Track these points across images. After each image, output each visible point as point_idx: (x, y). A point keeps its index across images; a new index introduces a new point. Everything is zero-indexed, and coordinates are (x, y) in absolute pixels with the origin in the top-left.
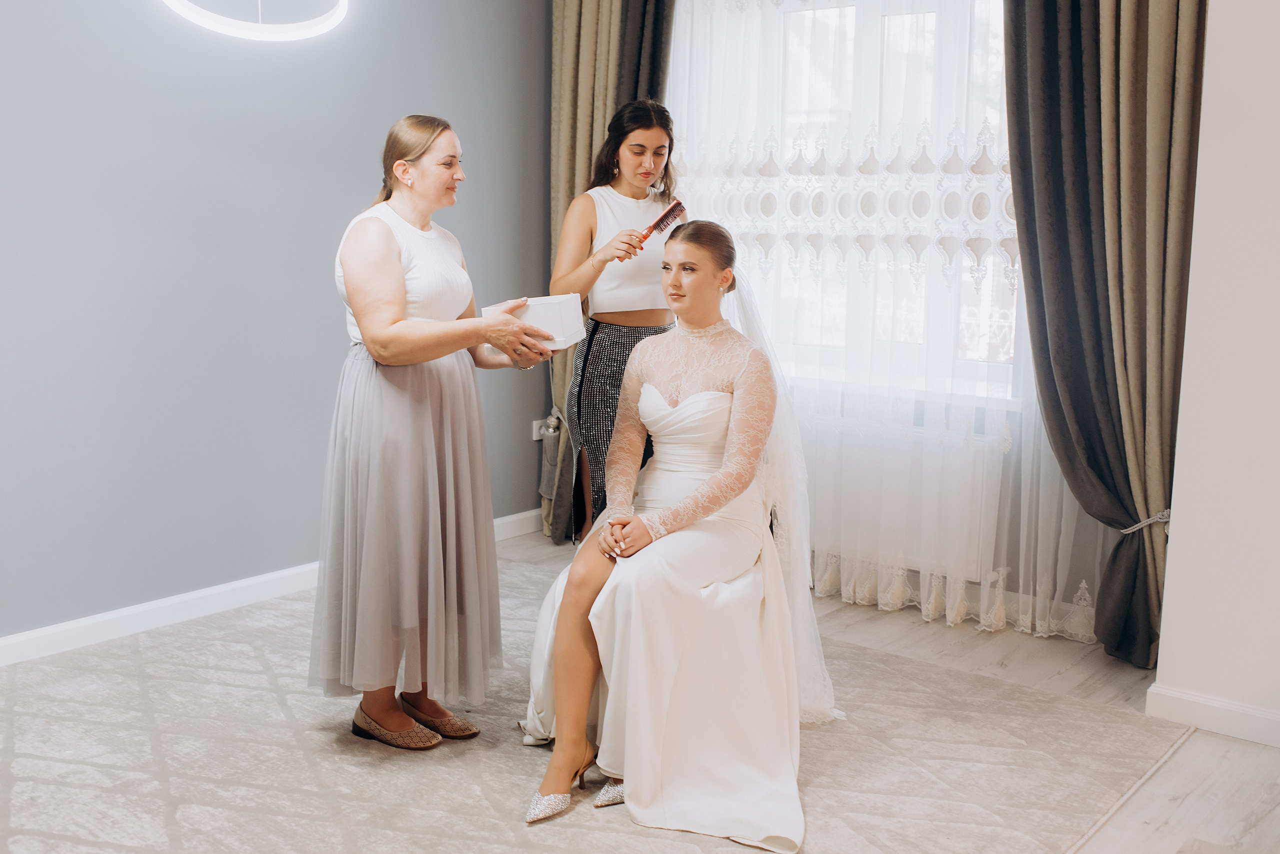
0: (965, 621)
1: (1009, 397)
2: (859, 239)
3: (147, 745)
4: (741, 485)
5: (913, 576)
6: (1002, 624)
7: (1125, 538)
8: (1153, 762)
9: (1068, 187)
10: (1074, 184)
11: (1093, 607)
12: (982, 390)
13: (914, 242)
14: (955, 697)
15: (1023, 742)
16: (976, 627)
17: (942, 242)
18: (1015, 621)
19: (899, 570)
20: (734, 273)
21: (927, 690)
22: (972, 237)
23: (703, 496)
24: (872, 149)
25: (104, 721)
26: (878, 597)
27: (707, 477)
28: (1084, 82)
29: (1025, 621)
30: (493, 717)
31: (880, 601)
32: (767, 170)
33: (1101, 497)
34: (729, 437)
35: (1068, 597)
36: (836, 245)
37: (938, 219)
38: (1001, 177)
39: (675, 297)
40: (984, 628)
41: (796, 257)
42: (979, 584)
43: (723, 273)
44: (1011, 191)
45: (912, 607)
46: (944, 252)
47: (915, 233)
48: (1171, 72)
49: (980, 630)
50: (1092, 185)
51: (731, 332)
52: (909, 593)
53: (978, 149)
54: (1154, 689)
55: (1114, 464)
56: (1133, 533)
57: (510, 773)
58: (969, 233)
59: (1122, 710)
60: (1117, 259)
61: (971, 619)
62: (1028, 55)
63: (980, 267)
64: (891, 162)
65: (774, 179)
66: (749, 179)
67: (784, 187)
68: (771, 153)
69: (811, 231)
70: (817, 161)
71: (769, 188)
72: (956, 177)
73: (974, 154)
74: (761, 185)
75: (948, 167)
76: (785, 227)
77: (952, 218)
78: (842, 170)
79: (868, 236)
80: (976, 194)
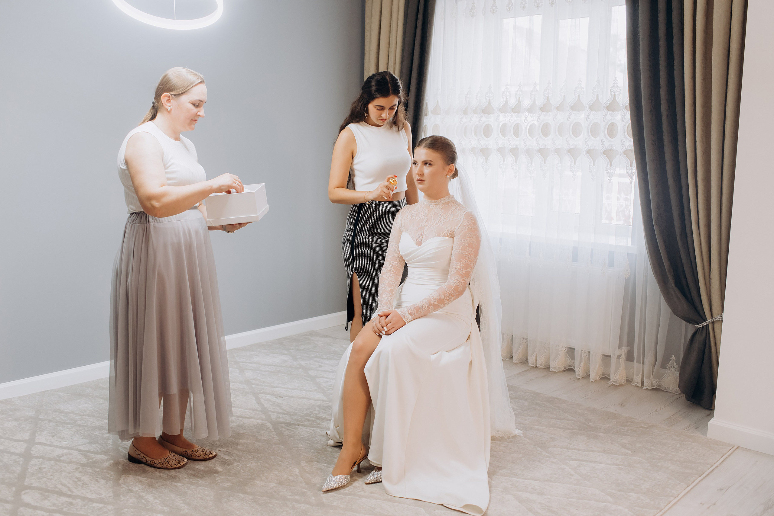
0: (602, 379)
1: (629, 245)
2: (540, 151)
3: (110, 440)
4: (458, 293)
5: (571, 351)
6: (624, 381)
7: (698, 329)
8: (709, 466)
9: (664, 118)
10: (667, 117)
11: (678, 372)
12: (612, 241)
13: (572, 152)
14: (591, 424)
15: (629, 452)
16: (608, 382)
17: (589, 152)
18: (632, 380)
19: (562, 347)
20: (457, 167)
21: (574, 419)
22: (607, 149)
23: (434, 299)
24: (548, 97)
25: (88, 425)
26: (550, 363)
27: (437, 288)
28: (674, 55)
29: (637, 379)
30: (313, 429)
31: (551, 366)
32: (487, 110)
33: (684, 305)
34: (451, 265)
35: (664, 366)
36: (527, 154)
37: (586, 139)
38: (624, 113)
39: (420, 181)
40: (613, 383)
41: (504, 162)
42: (610, 356)
43: (449, 167)
44: (630, 121)
45: (570, 370)
46: (590, 158)
47: (573, 147)
48: (727, 47)
49: (610, 384)
50: (679, 117)
51: (454, 202)
52: (569, 361)
53: (611, 96)
54: (712, 422)
55: (691, 285)
56: (703, 327)
57: (317, 462)
58: (605, 146)
59: (693, 434)
60: (693, 161)
61: (605, 378)
62: (640, 39)
63: (612, 167)
64: (559, 105)
65: (491, 115)
66: (476, 116)
67: (497, 120)
68: (490, 100)
69: (512, 146)
70: (516, 105)
71: (488, 121)
72: (597, 113)
73: (608, 99)
74: (484, 119)
75: (592, 108)
76: (497, 144)
77: (596, 138)
78: (530, 110)
79: (546, 149)
80: (609, 123)
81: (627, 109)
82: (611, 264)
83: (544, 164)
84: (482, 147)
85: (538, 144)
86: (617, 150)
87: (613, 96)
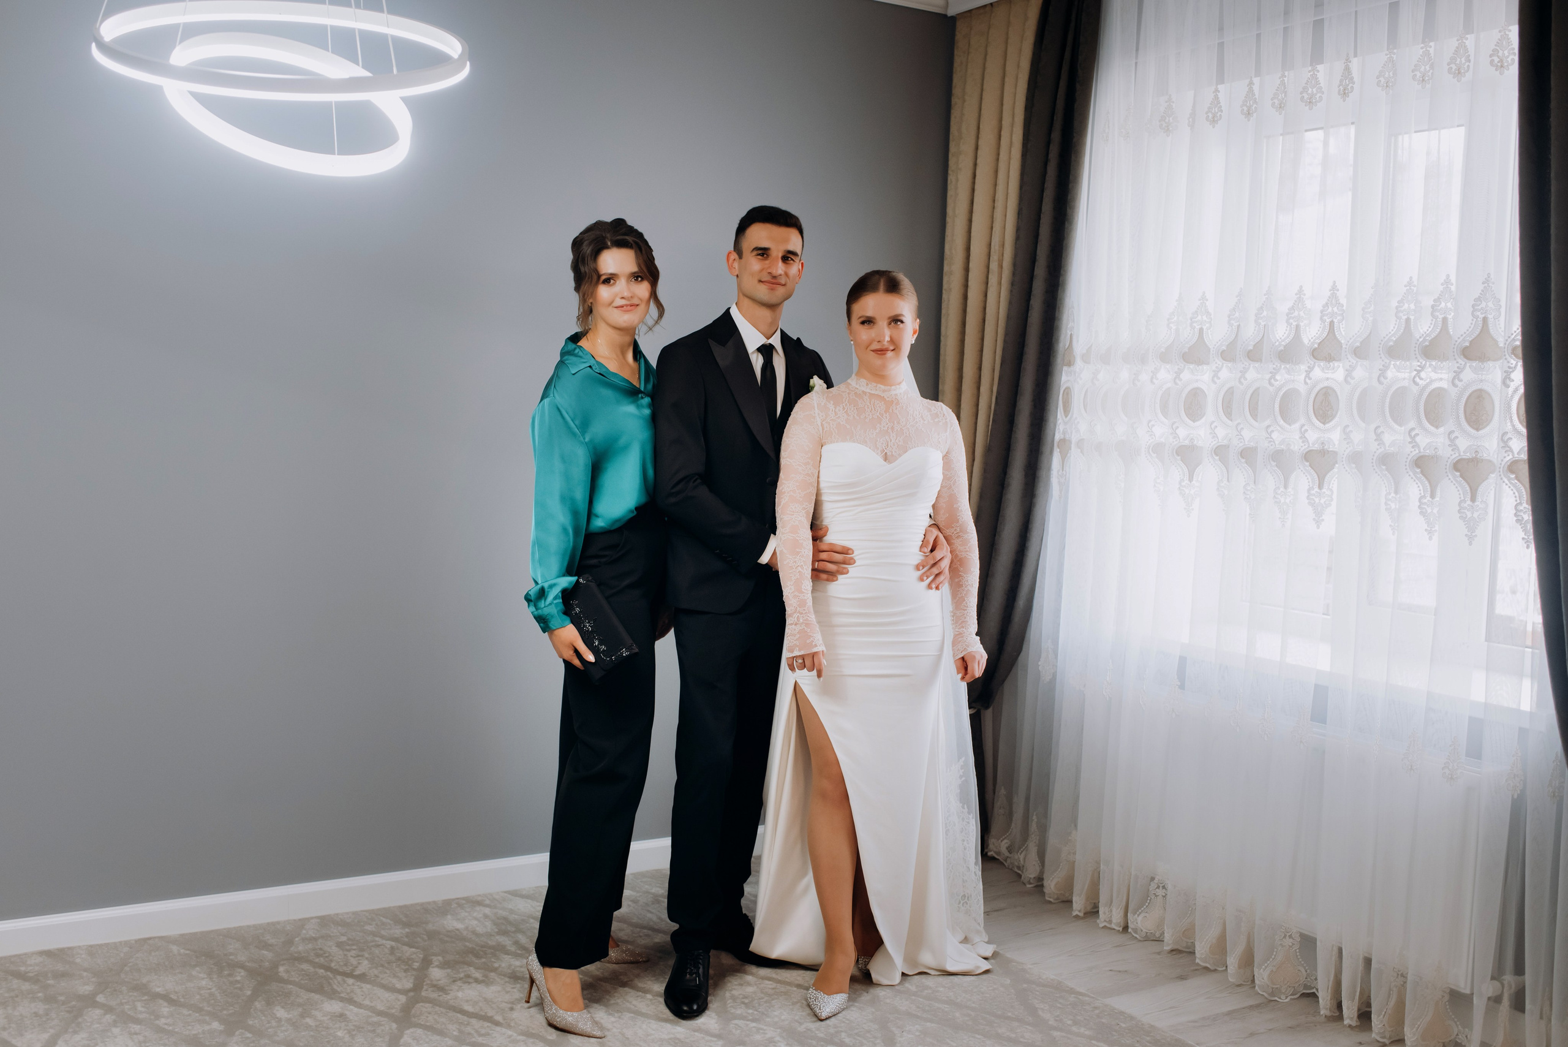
2: (1309, 456)
12: (1478, 689)
13: (1390, 463)
17: (1420, 463)
22: (1464, 457)
24: (1332, 324)
32: (1194, 355)
36: (1274, 463)
37: (1413, 429)
38: (1512, 364)
42: (1469, 997)
46: (1423, 478)
47: (1392, 449)
53: (1474, 323)
58: (1458, 450)
63: (1476, 504)
64: (1361, 343)
65: (1205, 368)
66: (1168, 367)
67: (1215, 379)
68: (1201, 330)
69: (1246, 443)
70: (1256, 341)
71: (1197, 381)
72: (1442, 366)
73: (1468, 330)
74: (1186, 376)
75: (1430, 351)
76: (1215, 436)
77: (1437, 427)
78: (1286, 355)
79: (1323, 453)
80: (1470, 390)
81: (1516, 356)
82: (1475, 752)
83: (1318, 491)
84: (1180, 444)
85: (1303, 437)
86: (1490, 461)
87: (1481, 322)
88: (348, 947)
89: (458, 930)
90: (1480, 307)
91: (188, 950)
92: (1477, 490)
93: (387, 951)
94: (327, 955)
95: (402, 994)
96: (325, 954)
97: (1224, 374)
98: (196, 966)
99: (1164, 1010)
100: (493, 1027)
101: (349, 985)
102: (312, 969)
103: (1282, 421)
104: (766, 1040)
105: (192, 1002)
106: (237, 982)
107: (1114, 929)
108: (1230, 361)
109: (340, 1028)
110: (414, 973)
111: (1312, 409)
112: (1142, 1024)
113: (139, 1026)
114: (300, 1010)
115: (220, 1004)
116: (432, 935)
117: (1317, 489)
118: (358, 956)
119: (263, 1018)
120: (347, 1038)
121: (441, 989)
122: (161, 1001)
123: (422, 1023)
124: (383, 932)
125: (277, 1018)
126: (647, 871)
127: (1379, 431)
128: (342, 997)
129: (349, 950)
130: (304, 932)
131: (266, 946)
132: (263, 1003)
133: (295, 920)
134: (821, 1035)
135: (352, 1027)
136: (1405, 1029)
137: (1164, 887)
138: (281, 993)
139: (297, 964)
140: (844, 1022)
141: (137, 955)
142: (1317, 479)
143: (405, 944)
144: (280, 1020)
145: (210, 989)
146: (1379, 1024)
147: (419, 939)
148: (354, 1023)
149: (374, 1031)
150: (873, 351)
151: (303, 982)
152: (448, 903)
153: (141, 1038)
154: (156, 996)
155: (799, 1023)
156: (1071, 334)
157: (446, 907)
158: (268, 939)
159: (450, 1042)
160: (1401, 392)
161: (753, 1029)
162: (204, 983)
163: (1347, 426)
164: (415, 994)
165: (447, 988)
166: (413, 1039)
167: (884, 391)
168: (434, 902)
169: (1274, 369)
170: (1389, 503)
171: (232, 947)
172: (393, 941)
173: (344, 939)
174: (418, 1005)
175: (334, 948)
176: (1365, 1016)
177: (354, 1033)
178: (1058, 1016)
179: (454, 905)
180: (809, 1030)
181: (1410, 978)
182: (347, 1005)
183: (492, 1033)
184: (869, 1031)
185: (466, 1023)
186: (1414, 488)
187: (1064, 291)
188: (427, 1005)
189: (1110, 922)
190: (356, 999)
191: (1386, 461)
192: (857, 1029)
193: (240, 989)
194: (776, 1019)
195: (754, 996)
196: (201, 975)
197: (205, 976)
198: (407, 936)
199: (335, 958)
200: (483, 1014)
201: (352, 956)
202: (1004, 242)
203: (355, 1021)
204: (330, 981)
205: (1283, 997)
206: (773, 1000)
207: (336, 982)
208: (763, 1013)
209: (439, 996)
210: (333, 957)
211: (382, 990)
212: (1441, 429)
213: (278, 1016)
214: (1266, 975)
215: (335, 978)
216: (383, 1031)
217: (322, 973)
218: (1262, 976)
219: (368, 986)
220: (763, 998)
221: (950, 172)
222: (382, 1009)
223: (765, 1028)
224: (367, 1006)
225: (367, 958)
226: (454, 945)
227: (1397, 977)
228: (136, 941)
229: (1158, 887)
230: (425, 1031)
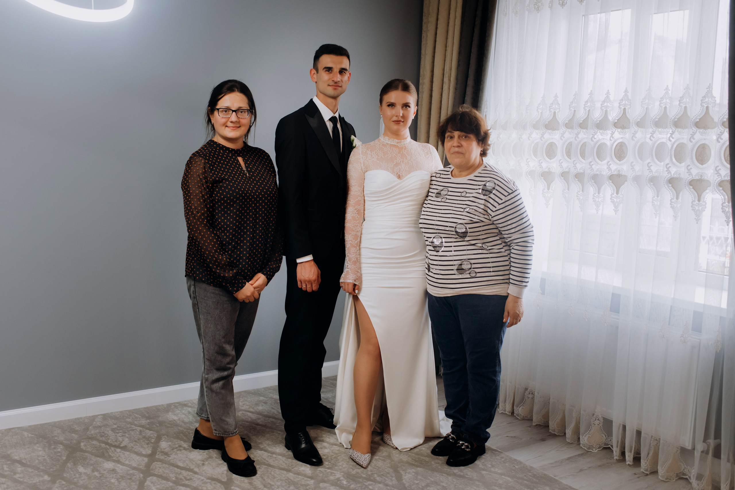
1: (724, 305)
2: (611, 178)
12: (700, 297)
13: (656, 181)
17: (671, 181)
22: (695, 178)
24: (625, 109)
25: (24, 481)
32: (551, 125)
36: (593, 181)
37: (668, 164)
38: (720, 131)
41: (568, 189)
42: (692, 451)
44: (728, 143)
46: (673, 189)
47: (655, 174)
53: (702, 109)
58: (692, 175)
63: (700, 202)
64: (640, 120)
65: (557, 132)
67: (562, 138)
68: (555, 113)
69: (578, 171)
70: (584, 118)
71: (552, 139)
72: (683, 131)
73: (698, 113)
74: (547, 136)
75: (678, 124)
76: (561, 167)
77: (680, 163)
78: (600, 125)
79: (619, 176)
80: (699, 144)
81: (724, 126)
82: (697, 328)
83: (616, 195)
84: (543, 171)
85: (609, 169)
86: (708, 181)
87: (705, 109)
88: (117, 431)
89: (174, 420)
90: (705, 101)
91: (33, 434)
92: (701, 196)
93: (138, 433)
94: (106, 436)
95: (146, 457)
96: (105, 435)
97: (567, 135)
98: (37, 443)
99: (536, 458)
100: (194, 475)
101: (118, 453)
102: (98, 444)
103: (597, 159)
104: (336, 479)
105: (34, 464)
106: (59, 452)
107: (507, 414)
108: (570, 129)
109: (113, 477)
110: (152, 445)
111: (614, 153)
112: (526, 466)
113: (4, 479)
114: (92, 467)
115: (49, 465)
116: (161, 423)
117: (615, 194)
118: (123, 436)
119: (72, 473)
120: (116, 483)
121: (166, 454)
122: (17, 464)
123: (156, 473)
124: (136, 422)
125: (79, 472)
126: (271, 387)
127: (650, 165)
128: (114, 460)
129: (118, 433)
130: (95, 423)
131: (74, 431)
132: (72, 464)
133: (90, 417)
134: (364, 476)
135: (119, 477)
136: (659, 467)
137: (532, 394)
138: (81, 458)
139: (91, 442)
140: (375, 468)
141: (6, 438)
142: (616, 189)
143: (147, 429)
144: (80, 474)
145: (44, 457)
146: (645, 465)
147: (154, 426)
148: (120, 475)
149: (130, 479)
150: (393, 121)
151: (93, 451)
152: (169, 405)
153: (5, 486)
154: (15, 461)
155: (352, 469)
156: (486, 115)
157: (168, 408)
158: (76, 428)
159: (171, 484)
160: (662, 145)
161: (329, 473)
162: (41, 453)
163: (632, 162)
164: (152, 457)
165: (169, 453)
166: (152, 483)
167: (398, 143)
168: (162, 405)
169: (594, 132)
170: (654, 202)
171: (56, 432)
172: (141, 427)
173: (115, 426)
174: (154, 463)
175: (110, 432)
176: (637, 459)
177: (120, 480)
178: (483, 463)
179: (173, 407)
180: (358, 473)
181: (661, 441)
182: (117, 464)
183: (193, 478)
184: (388, 473)
185: (179, 473)
186: (668, 194)
187: (483, 92)
188: (159, 463)
189: (505, 411)
190: (121, 460)
191: (653, 180)
192: (382, 472)
193: (60, 456)
194: (340, 467)
195: (328, 454)
196: (39, 449)
197: (42, 449)
198: (148, 425)
199: (111, 437)
200: (188, 467)
201: (119, 436)
202: (451, 68)
203: (121, 473)
204: (108, 450)
205: (594, 449)
206: (338, 456)
207: (111, 451)
208: (333, 464)
209: (165, 458)
210: (110, 437)
211: (135, 455)
212: (683, 164)
213: (80, 471)
214: (586, 439)
215: (111, 449)
216: (135, 478)
217: (104, 446)
218: (584, 439)
219: (128, 453)
220: (333, 456)
221: (423, 32)
222: (135, 466)
223: (335, 472)
224: (127, 464)
225: (127, 437)
226: (173, 429)
227: (654, 441)
228: (6, 430)
229: (529, 393)
230: (158, 478)
